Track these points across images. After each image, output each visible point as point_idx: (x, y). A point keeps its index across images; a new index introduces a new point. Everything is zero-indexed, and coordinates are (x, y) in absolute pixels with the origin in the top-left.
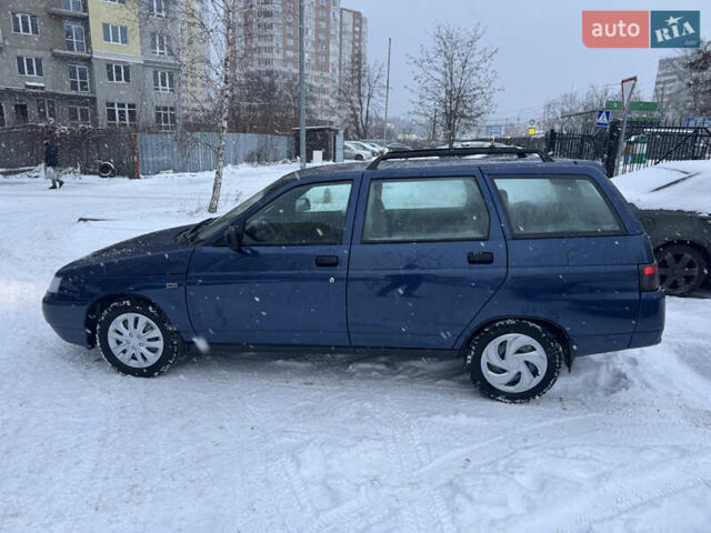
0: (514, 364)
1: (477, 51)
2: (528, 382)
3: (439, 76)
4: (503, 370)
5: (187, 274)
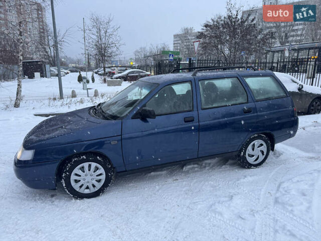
0: (257, 152)
1: (111, 27)
2: (261, 158)
3: (94, 37)
4: (253, 156)
5: (121, 135)
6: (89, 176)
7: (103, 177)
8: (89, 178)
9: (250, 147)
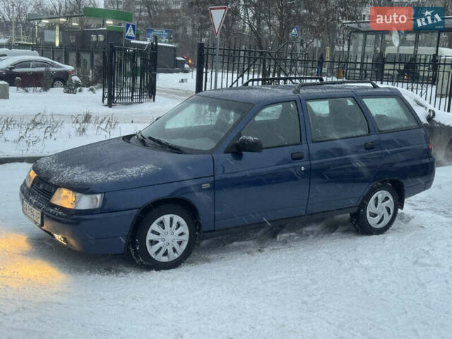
0: (381, 209)
4: (376, 215)
5: (214, 176)
6: (169, 235)
7: (186, 238)
8: (169, 238)
9: (372, 201)
